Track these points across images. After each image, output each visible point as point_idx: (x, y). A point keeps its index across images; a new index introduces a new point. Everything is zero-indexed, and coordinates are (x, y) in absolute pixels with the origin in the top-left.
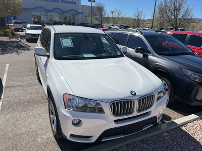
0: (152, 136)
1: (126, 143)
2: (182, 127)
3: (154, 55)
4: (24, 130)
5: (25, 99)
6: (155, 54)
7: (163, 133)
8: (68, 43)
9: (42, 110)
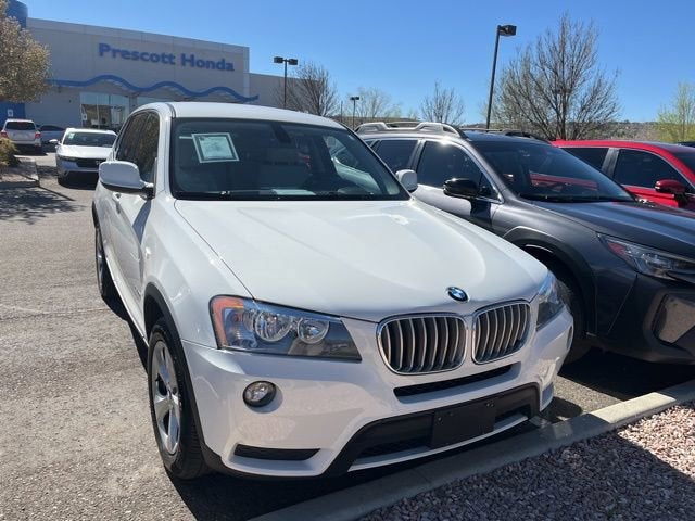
0: (524, 463)
1: (436, 484)
2: (622, 434)
3: (506, 202)
4: (52, 454)
5: (57, 357)
6: (513, 198)
7: (560, 451)
8: (218, 149)
9: (120, 391)
